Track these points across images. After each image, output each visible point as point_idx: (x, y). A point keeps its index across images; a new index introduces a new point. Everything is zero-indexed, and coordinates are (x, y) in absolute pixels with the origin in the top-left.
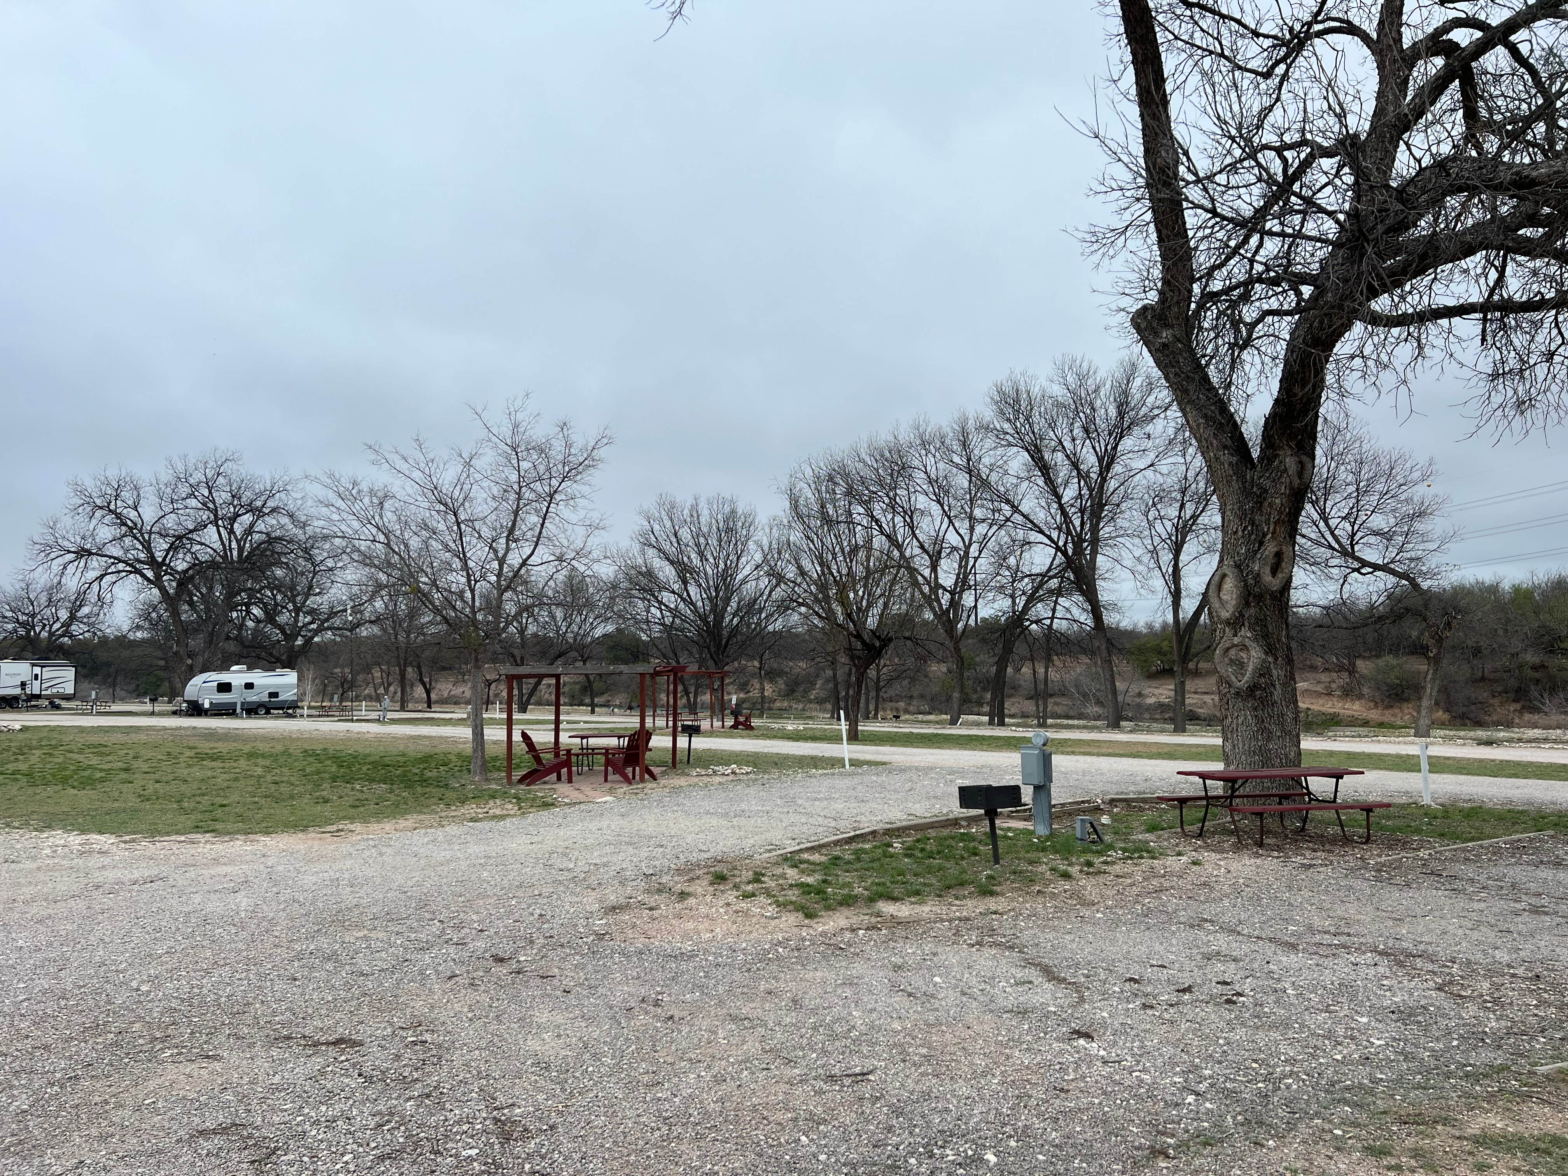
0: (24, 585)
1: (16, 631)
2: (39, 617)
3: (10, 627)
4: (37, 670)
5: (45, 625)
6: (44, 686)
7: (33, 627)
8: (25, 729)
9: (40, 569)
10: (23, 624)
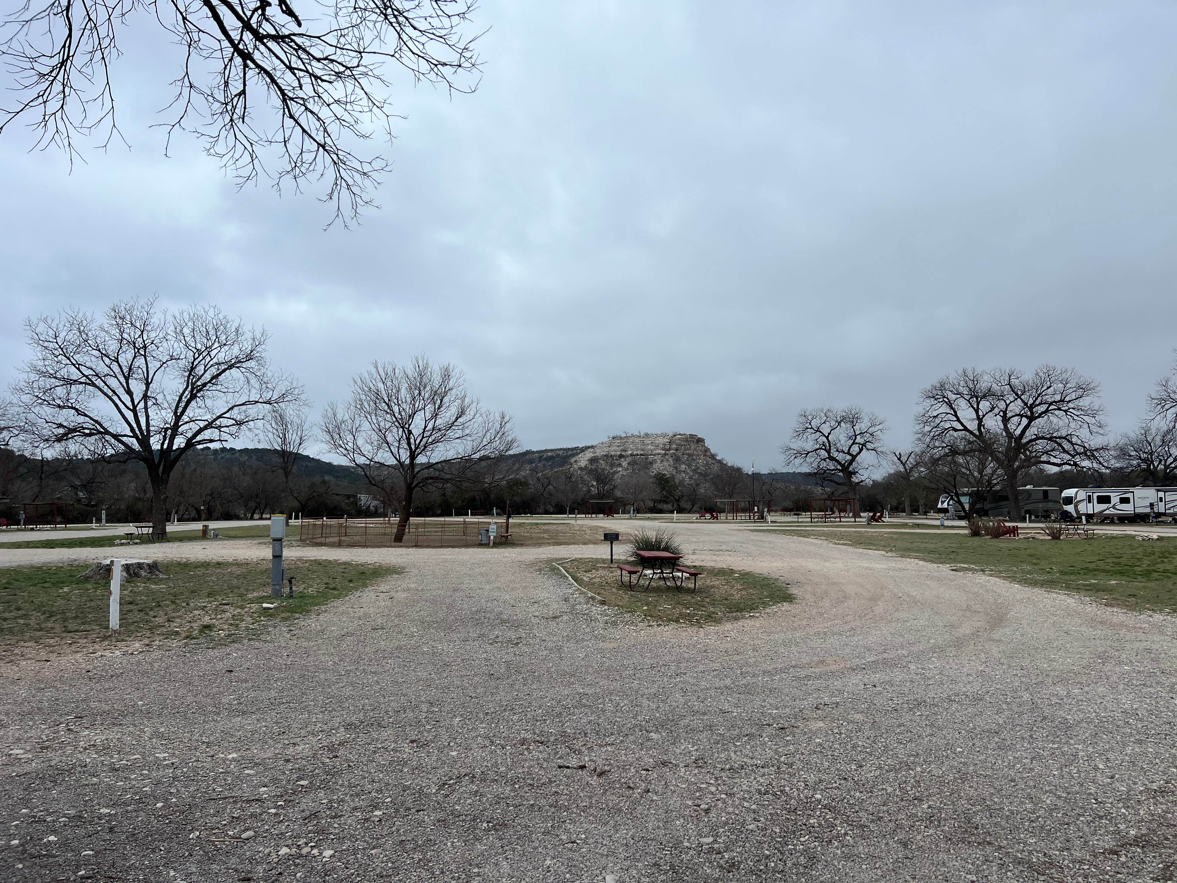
0: (1143, 432)
1: (1140, 466)
2: (1156, 454)
3: (1135, 462)
4: (1161, 494)
5: (1161, 461)
6: (1167, 506)
7: (1152, 462)
8: (1160, 539)
9: (1158, 418)
10: (1144, 460)
